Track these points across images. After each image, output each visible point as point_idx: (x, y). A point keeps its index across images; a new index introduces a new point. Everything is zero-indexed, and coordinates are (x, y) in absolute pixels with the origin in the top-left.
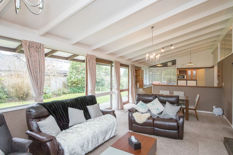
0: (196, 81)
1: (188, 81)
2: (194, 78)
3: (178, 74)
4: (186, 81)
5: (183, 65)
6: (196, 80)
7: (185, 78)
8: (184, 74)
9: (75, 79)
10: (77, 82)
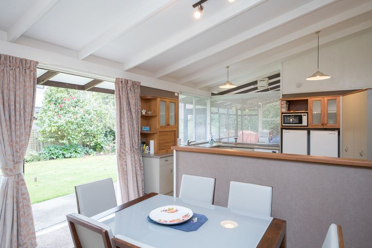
0: (336, 133)
1: (312, 132)
2: (331, 124)
3: (284, 110)
4: (305, 132)
5: (299, 86)
6: (338, 130)
7: (305, 123)
8: (299, 112)
9: (50, 126)
10: (57, 134)
